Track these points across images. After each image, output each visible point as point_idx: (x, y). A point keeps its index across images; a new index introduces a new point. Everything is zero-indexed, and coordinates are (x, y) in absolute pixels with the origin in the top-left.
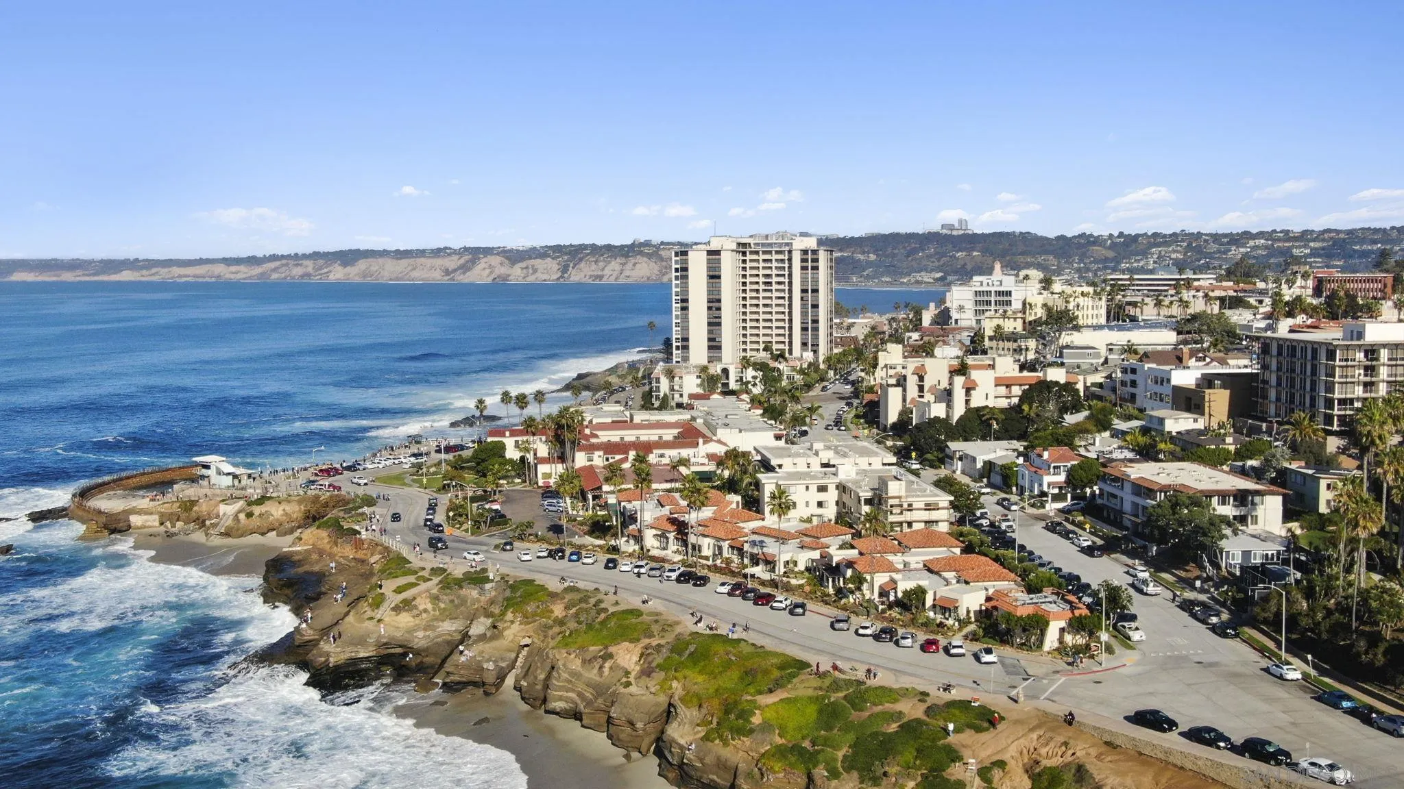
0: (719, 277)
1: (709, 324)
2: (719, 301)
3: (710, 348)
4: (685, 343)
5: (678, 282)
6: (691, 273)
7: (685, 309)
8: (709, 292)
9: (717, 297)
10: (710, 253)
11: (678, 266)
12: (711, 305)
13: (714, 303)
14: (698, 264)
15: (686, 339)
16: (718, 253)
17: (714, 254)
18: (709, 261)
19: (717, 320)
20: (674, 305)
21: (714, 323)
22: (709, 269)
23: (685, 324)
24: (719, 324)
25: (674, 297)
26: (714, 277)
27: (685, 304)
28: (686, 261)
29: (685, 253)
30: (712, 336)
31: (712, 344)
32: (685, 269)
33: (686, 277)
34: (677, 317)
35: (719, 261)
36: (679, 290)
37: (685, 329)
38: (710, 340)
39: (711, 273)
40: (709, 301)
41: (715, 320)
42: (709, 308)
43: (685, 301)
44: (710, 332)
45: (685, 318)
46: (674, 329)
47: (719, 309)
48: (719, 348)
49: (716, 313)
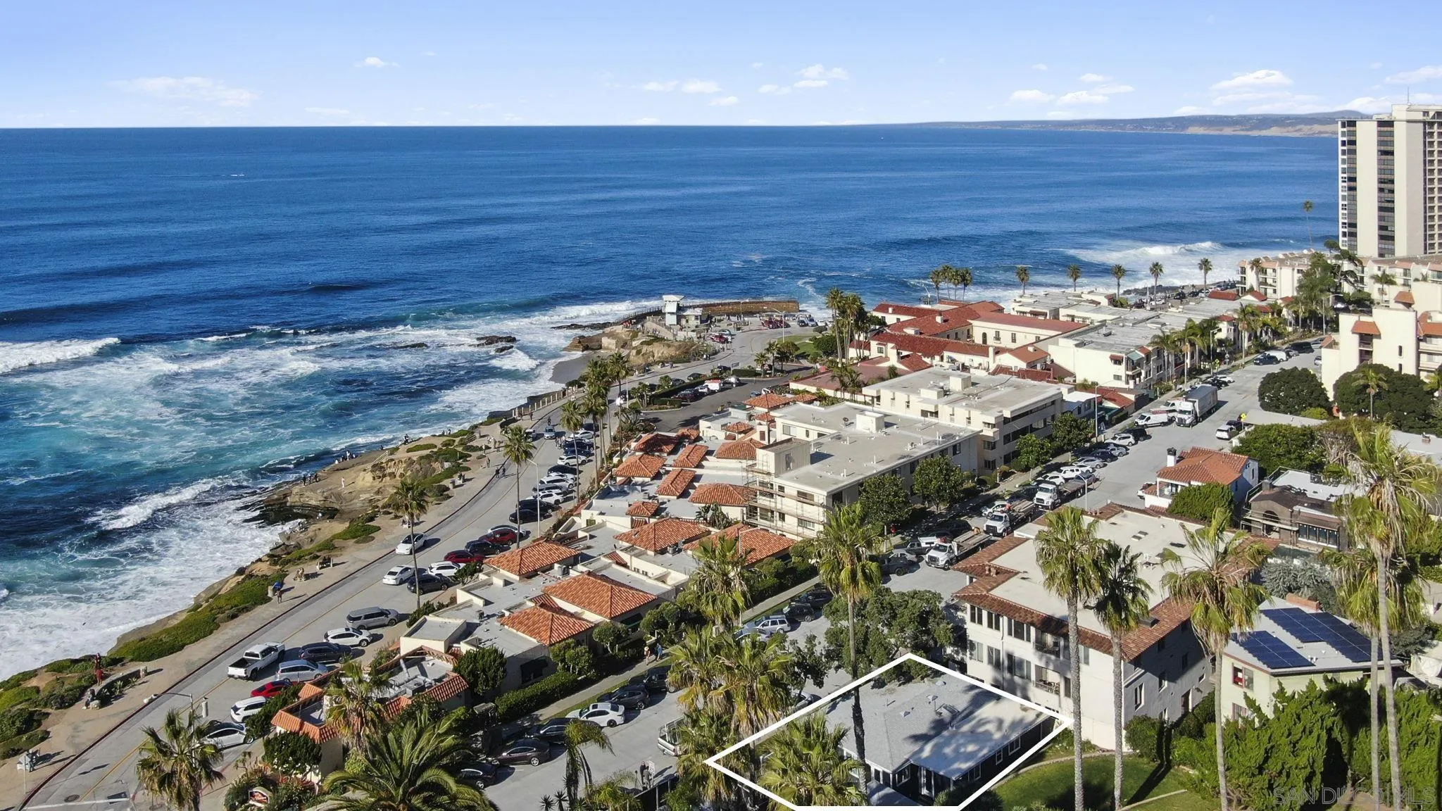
0: (1392, 153)
1: (1381, 209)
2: (1392, 182)
3: (1381, 237)
4: (1352, 230)
5: (1345, 157)
6: (1359, 147)
7: (1352, 189)
8: (1381, 171)
9: (1389, 177)
10: (1381, 123)
11: (1345, 139)
12: (1383, 186)
13: (1386, 184)
14: (1367, 136)
15: (1353, 225)
16: (1390, 124)
17: (1386, 125)
18: (1380, 134)
19: (1389, 205)
20: (1341, 184)
21: (1386, 209)
22: (1380, 143)
23: (1353, 207)
24: (1392, 210)
25: (1341, 175)
26: (1386, 152)
27: (1352, 184)
28: (1354, 133)
29: (1352, 124)
30: (1383, 224)
31: (1384, 233)
32: (1353, 143)
33: (1353, 152)
34: (1344, 197)
35: (1391, 134)
36: (1345, 166)
37: (1353, 213)
38: (1381, 228)
39: (1382, 148)
40: (1381, 181)
41: (1386, 205)
42: (1381, 190)
43: (1353, 179)
44: (1381, 218)
45: (1353, 199)
46: (1341, 212)
47: (1392, 191)
48: (1392, 238)
49: (1387, 196)
